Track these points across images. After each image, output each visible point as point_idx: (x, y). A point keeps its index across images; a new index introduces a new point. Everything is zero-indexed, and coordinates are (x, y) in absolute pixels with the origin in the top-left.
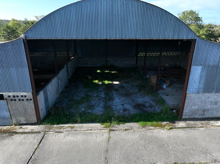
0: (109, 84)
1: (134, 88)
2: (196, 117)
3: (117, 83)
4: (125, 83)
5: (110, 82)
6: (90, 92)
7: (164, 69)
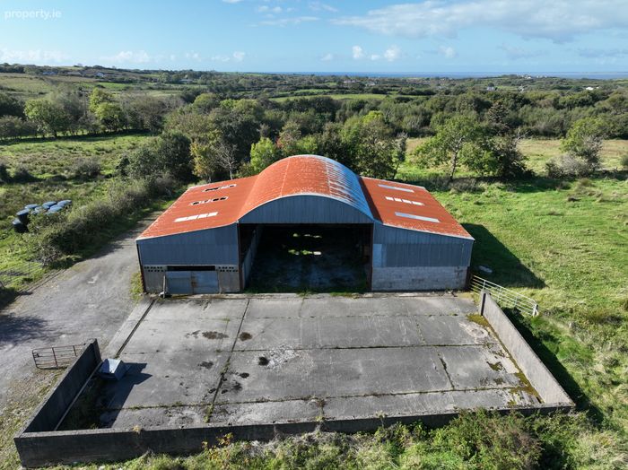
0: (308, 255)
2: (384, 289)
3: (319, 253)
4: (327, 254)
5: (309, 252)
6: (284, 264)
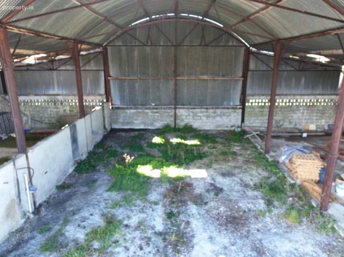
1: (250, 193)
4: (223, 175)
6: (120, 206)
7: (308, 136)
